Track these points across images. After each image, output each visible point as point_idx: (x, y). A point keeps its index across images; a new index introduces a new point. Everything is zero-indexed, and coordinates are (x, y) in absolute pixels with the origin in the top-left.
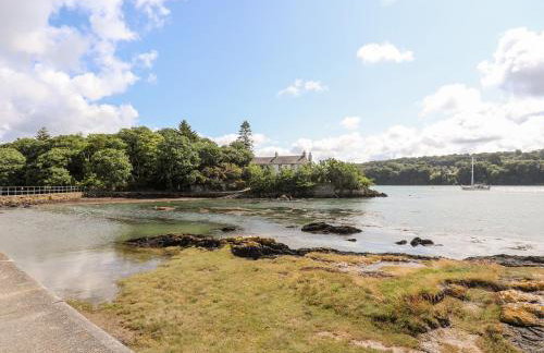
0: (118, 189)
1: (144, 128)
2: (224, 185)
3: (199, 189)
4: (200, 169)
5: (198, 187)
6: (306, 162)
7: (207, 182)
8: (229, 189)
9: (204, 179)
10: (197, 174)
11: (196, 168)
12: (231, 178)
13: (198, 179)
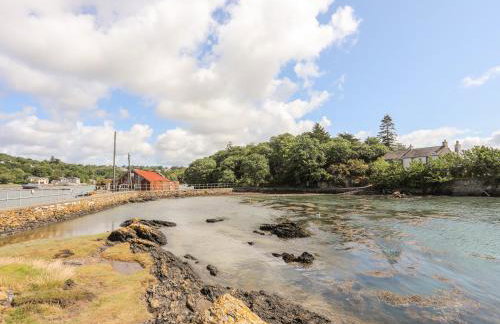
0: (261, 185)
1: (287, 134)
2: (347, 182)
3: (324, 186)
4: (325, 167)
5: (323, 184)
6: (443, 153)
7: (330, 179)
8: (352, 185)
9: (329, 176)
10: (323, 172)
11: (321, 167)
12: (354, 174)
13: (323, 176)
